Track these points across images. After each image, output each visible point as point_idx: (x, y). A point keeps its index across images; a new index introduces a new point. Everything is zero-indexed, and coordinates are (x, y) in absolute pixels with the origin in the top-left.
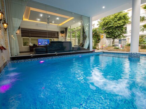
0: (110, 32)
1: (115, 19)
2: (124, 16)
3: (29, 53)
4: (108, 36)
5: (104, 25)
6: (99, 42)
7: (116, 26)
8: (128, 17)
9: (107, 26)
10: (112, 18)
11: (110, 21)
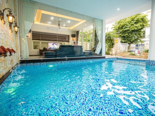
0: (126, 36)
1: (132, 22)
2: (142, 19)
3: (39, 57)
4: (123, 41)
5: (119, 28)
6: (113, 47)
7: (133, 29)
8: (147, 20)
9: (123, 30)
10: (128, 21)
11: (126, 25)
